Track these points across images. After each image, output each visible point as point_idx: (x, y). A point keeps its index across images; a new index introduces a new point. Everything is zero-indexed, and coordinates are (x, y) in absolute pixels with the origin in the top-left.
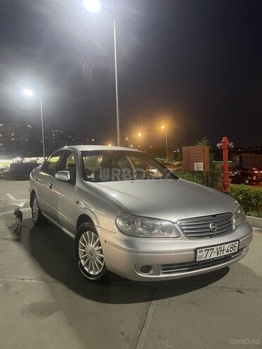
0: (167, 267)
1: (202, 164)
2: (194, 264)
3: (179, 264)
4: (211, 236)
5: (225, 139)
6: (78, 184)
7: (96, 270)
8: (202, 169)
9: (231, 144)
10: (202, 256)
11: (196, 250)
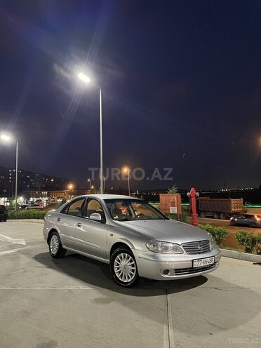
0: (178, 271)
1: (176, 208)
2: (192, 270)
3: (184, 269)
4: (199, 253)
5: (192, 189)
6: (108, 222)
7: (129, 278)
8: (176, 212)
9: (198, 193)
10: (196, 265)
11: (193, 261)
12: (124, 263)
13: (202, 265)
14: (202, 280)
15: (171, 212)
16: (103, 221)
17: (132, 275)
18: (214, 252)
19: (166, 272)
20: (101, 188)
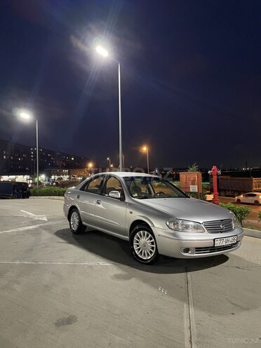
0: (198, 249)
1: (197, 186)
2: (213, 249)
4: (221, 232)
5: (214, 167)
7: (148, 255)
8: (197, 191)
9: (219, 172)
10: (218, 244)
11: (214, 240)
12: (144, 240)
13: (224, 244)
14: (223, 259)
15: (191, 190)
16: (122, 199)
17: (151, 252)
18: (236, 232)
19: (187, 250)
20: (120, 166)
